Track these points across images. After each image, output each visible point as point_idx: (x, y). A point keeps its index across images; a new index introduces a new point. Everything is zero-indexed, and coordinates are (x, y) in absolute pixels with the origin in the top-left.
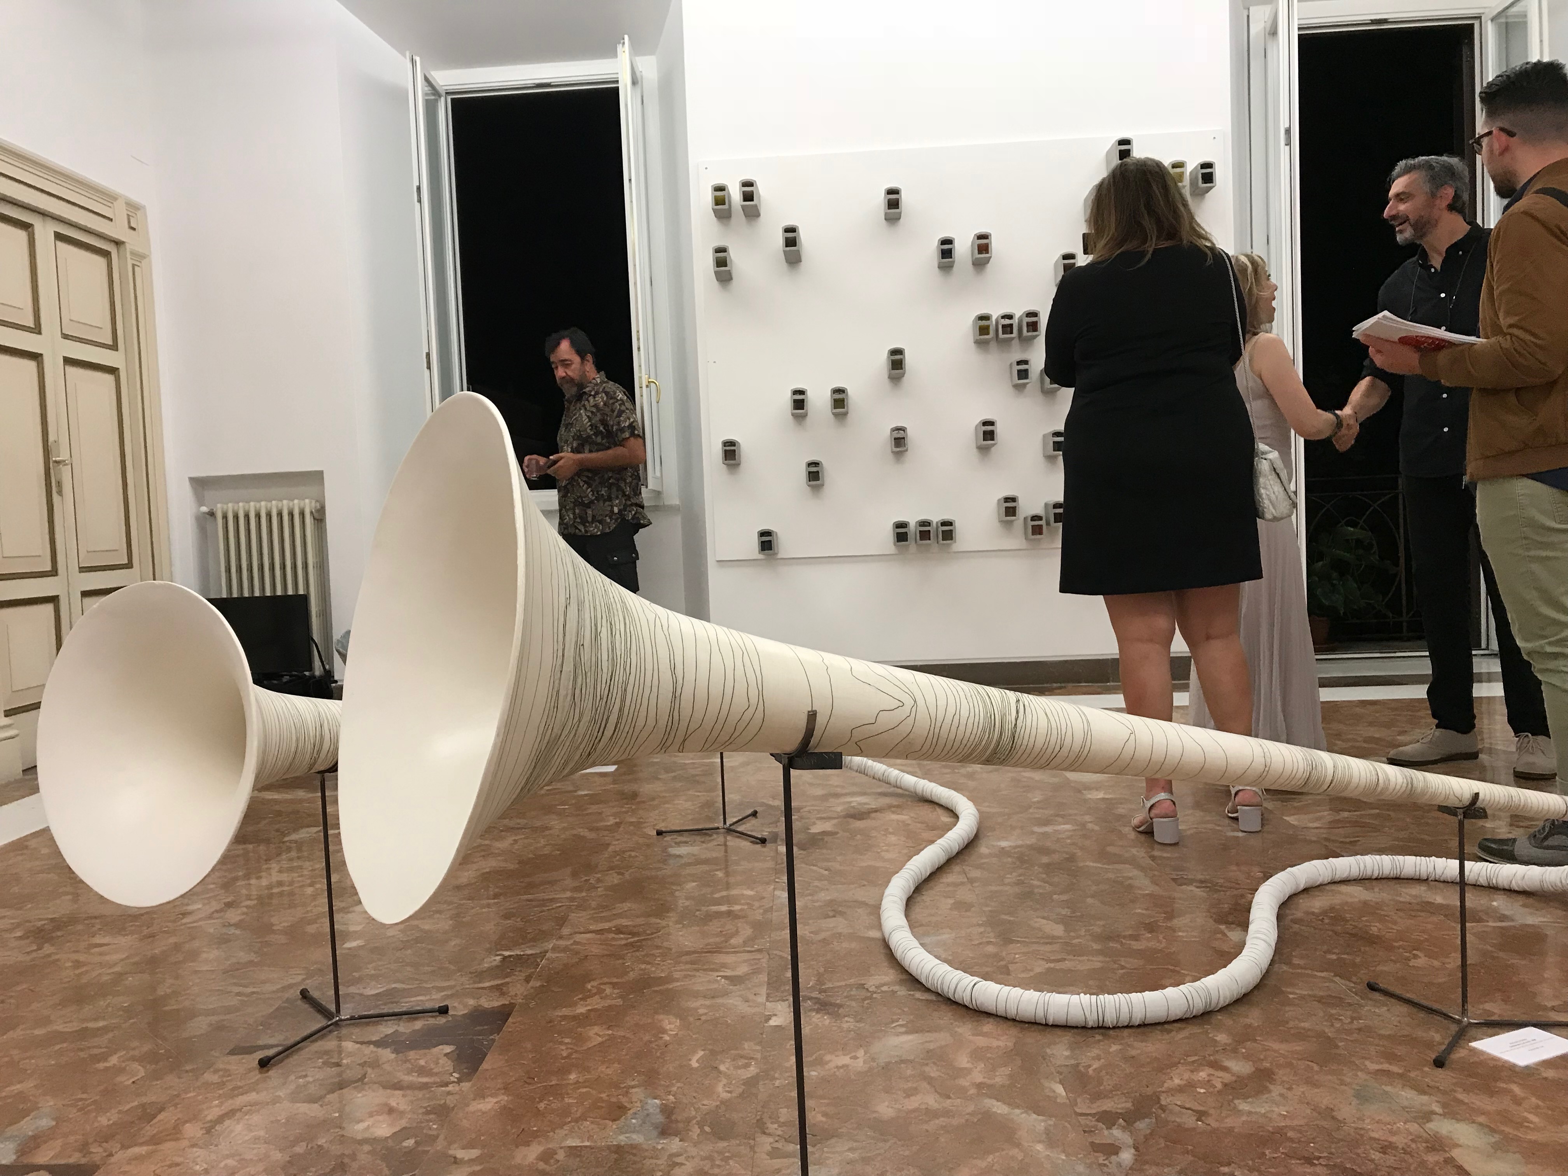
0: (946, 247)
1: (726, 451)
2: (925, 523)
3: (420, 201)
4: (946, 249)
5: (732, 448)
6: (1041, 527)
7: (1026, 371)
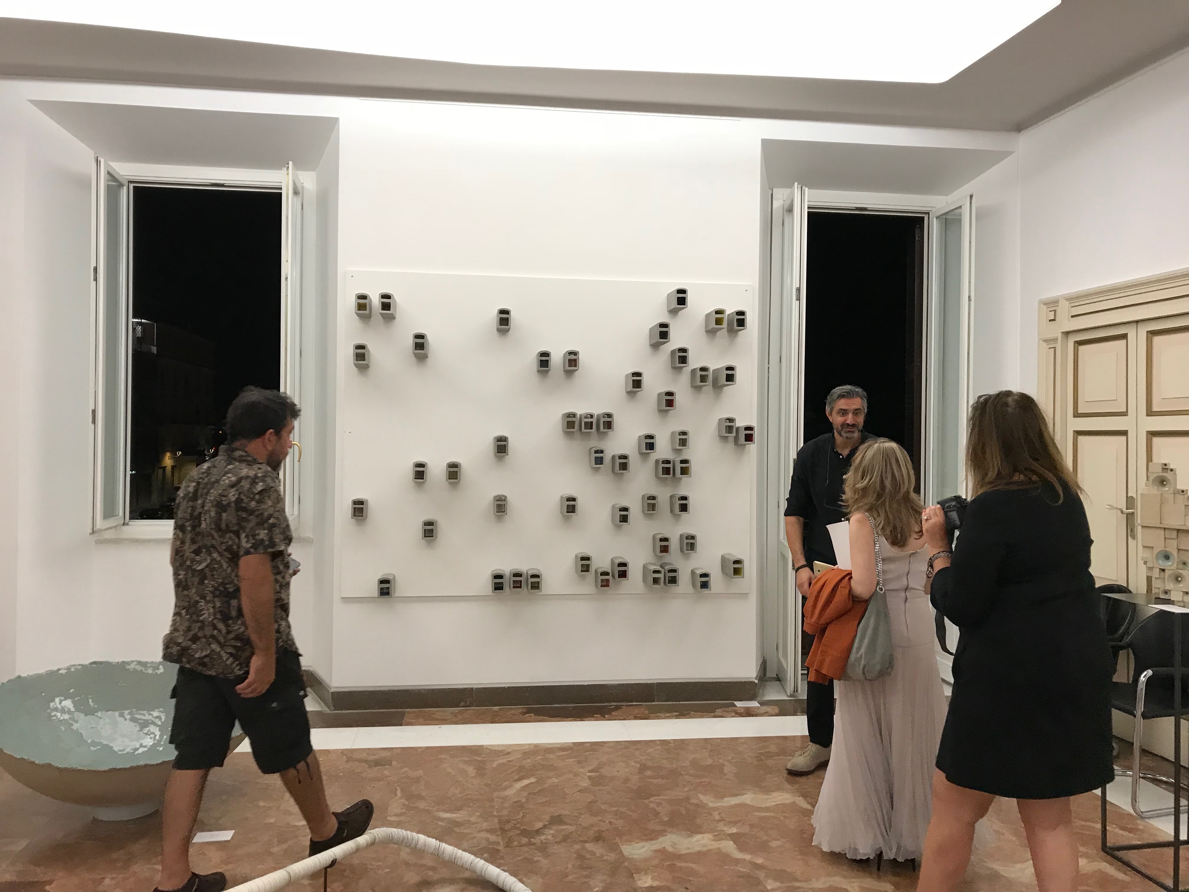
0: (544, 358)
1: (355, 508)
2: (517, 575)
3: (96, 279)
4: (544, 360)
5: (361, 506)
6: (608, 580)
7: (602, 458)
